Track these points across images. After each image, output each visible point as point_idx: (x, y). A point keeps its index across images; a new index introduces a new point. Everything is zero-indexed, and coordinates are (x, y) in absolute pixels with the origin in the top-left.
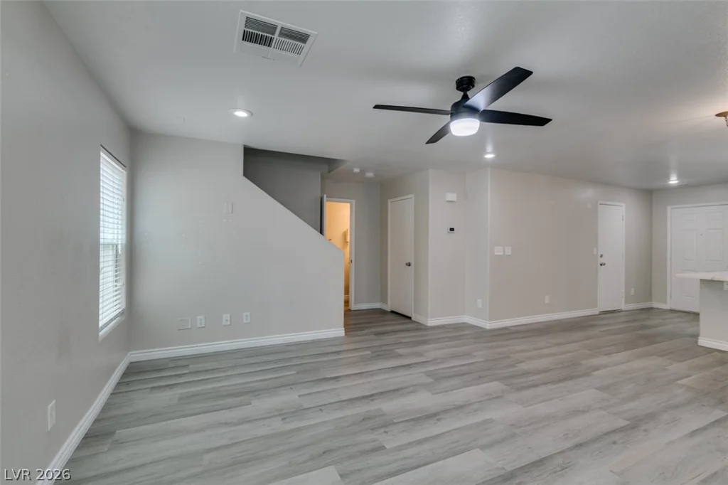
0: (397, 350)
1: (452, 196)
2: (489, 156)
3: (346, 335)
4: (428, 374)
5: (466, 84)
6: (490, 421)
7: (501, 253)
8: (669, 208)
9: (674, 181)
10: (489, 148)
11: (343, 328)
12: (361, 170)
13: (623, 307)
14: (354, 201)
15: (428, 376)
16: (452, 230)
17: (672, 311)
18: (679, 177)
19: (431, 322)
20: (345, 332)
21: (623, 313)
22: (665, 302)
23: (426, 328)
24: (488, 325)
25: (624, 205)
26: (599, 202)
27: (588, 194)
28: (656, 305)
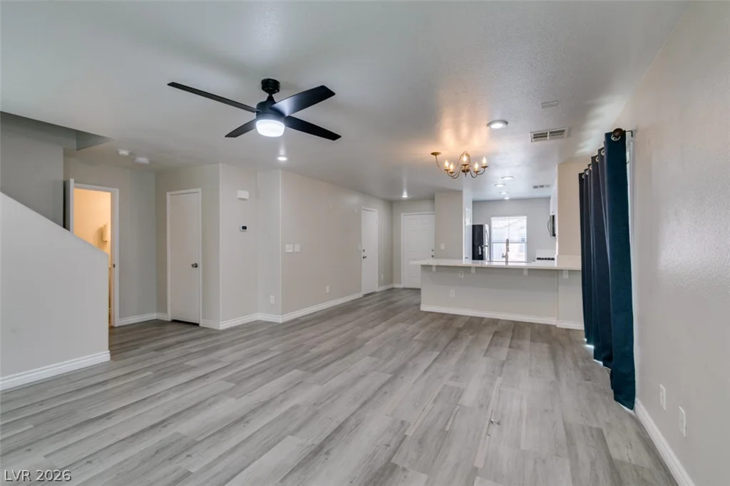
0: (186, 363)
1: (244, 194)
2: (282, 159)
3: (111, 359)
4: (229, 380)
5: (271, 86)
6: (296, 407)
7: (291, 251)
8: (402, 214)
9: (405, 196)
10: (282, 151)
11: (109, 351)
12: (130, 154)
13: (378, 289)
14: (117, 191)
15: (228, 381)
16: (244, 228)
17: (405, 289)
18: (408, 193)
19: (223, 325)
20: (111, 355)
21: (377, 295)
22: (400, 283)
23: (219, 333)
24: (280, 319)
25: (376, 210)
26: (363, 208)
27: (354, 200)
28: (396, 286)
